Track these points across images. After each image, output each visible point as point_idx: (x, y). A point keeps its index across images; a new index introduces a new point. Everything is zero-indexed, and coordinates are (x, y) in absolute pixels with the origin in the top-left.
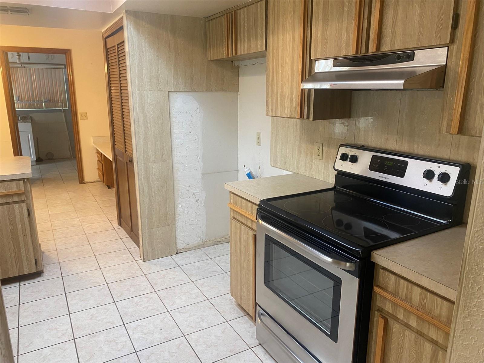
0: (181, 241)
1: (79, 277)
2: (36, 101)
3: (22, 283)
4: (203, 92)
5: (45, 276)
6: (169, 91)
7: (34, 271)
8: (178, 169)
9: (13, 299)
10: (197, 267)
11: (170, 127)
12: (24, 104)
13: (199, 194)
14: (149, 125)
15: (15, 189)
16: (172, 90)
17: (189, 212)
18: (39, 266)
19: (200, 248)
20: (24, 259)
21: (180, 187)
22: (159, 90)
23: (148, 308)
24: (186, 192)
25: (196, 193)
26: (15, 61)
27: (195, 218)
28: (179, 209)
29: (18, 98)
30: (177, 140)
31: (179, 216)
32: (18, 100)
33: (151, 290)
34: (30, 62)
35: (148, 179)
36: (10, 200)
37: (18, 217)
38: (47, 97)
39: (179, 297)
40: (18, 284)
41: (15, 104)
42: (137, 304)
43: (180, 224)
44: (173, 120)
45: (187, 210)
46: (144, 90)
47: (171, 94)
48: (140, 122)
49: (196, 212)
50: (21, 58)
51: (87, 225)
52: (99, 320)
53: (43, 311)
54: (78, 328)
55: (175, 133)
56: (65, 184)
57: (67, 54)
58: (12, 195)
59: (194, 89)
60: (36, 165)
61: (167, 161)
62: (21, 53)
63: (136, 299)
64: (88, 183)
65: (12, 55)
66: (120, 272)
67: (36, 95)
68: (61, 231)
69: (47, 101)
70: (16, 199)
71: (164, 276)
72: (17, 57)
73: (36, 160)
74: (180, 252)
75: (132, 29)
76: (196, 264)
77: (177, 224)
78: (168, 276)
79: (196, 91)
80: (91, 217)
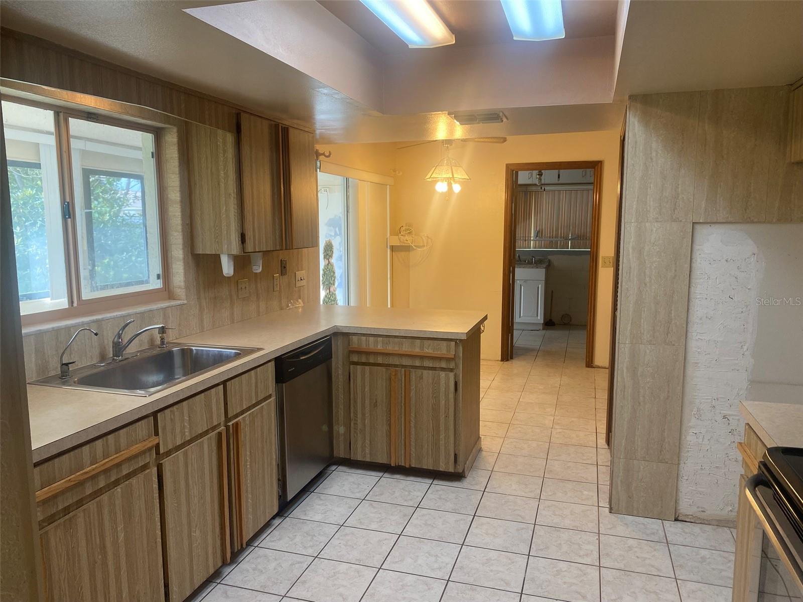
0: (689, 499)
1: (503, 501)
2: (561, 237)
3: (436, 482)
4: (771, 222)
5: (465, 483)
6: (693, 223)
7: (451, 470)
8: (696, 363)
9: (415, 497)
10: (701, 558)
11: (689, 285)
12: (543, 242)
13: (739, 420)
14: (647, 280)
15: (445, 352)
16: (701, 221)
17: (711, 448)
18: (459, 465)
19: (729, 527)
20: (442, 448)
21: (696, 397)
22: (674, 221)
23: (571, 586)
24: (710, 409)
25: (732, 415)
26: (534, 183)
27: (724, 464)
28: (690, 438)
29: (537, 233)
30: (699, 309)
31: (688, 451)
32: (537, 237)
33: (595, 561)
34: (559, 182)
35: (634, 371)
36: (437, 364)
37: (443, 389)
38: (576, 232)
39: (634, 593)
40: (430, 481)
41: (532, 242)
42: (559, 572)
43: (689, 466)
44: (697, 273)
45: (709, 444)
46: (646, 220)
47: (698, 227)
48: (632, 274)
49: (727, 454)
50: (543, 177)
51: (560, 430)
52: (491, 571)
53: (436, 527)
54: (462, 568)
55: (698, 297)
56: (564, 364)
57: (596, 167)
58: (440, 359)
59: (750, 218)
60: (543, 329)
61: (674, 345)
62: (543, 171)
63: (562, 565)
64: (599, 367)
65: (530, 174)
66: (564, 515)
67: (561, 228)
68: (519, 429)
69: (576, 238)
70: (443, 365)
71: (630, 548)
72: (538, 176)
73: (542, 322)
74: (684, 520)
75: (636, 123)
76: (703, 552)
77: (682, 465)
78: (636, 552)
79: (752, 222)
80: (573, 419)
